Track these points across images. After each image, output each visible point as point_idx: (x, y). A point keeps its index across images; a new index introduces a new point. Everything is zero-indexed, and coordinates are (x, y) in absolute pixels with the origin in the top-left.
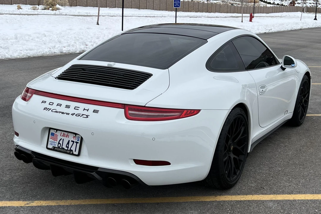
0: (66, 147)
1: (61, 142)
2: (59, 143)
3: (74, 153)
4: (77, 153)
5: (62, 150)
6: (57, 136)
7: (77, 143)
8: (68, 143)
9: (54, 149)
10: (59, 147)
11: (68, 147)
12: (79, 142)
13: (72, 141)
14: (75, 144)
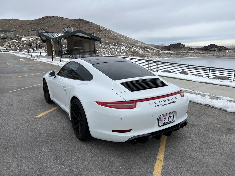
0: (168, 121)
1: (165, 120)
2: (164, 121)
3: (172, 121)
4: (173, 121)
5: (167, 123)
6: (162, 118)
7: (172, 116)
8: (168, 118)
9: (163, 125)
10: (165, 123)
11: (169, 120)
12: (172, 115)
13: (169, 117)
14: (171, 117)
